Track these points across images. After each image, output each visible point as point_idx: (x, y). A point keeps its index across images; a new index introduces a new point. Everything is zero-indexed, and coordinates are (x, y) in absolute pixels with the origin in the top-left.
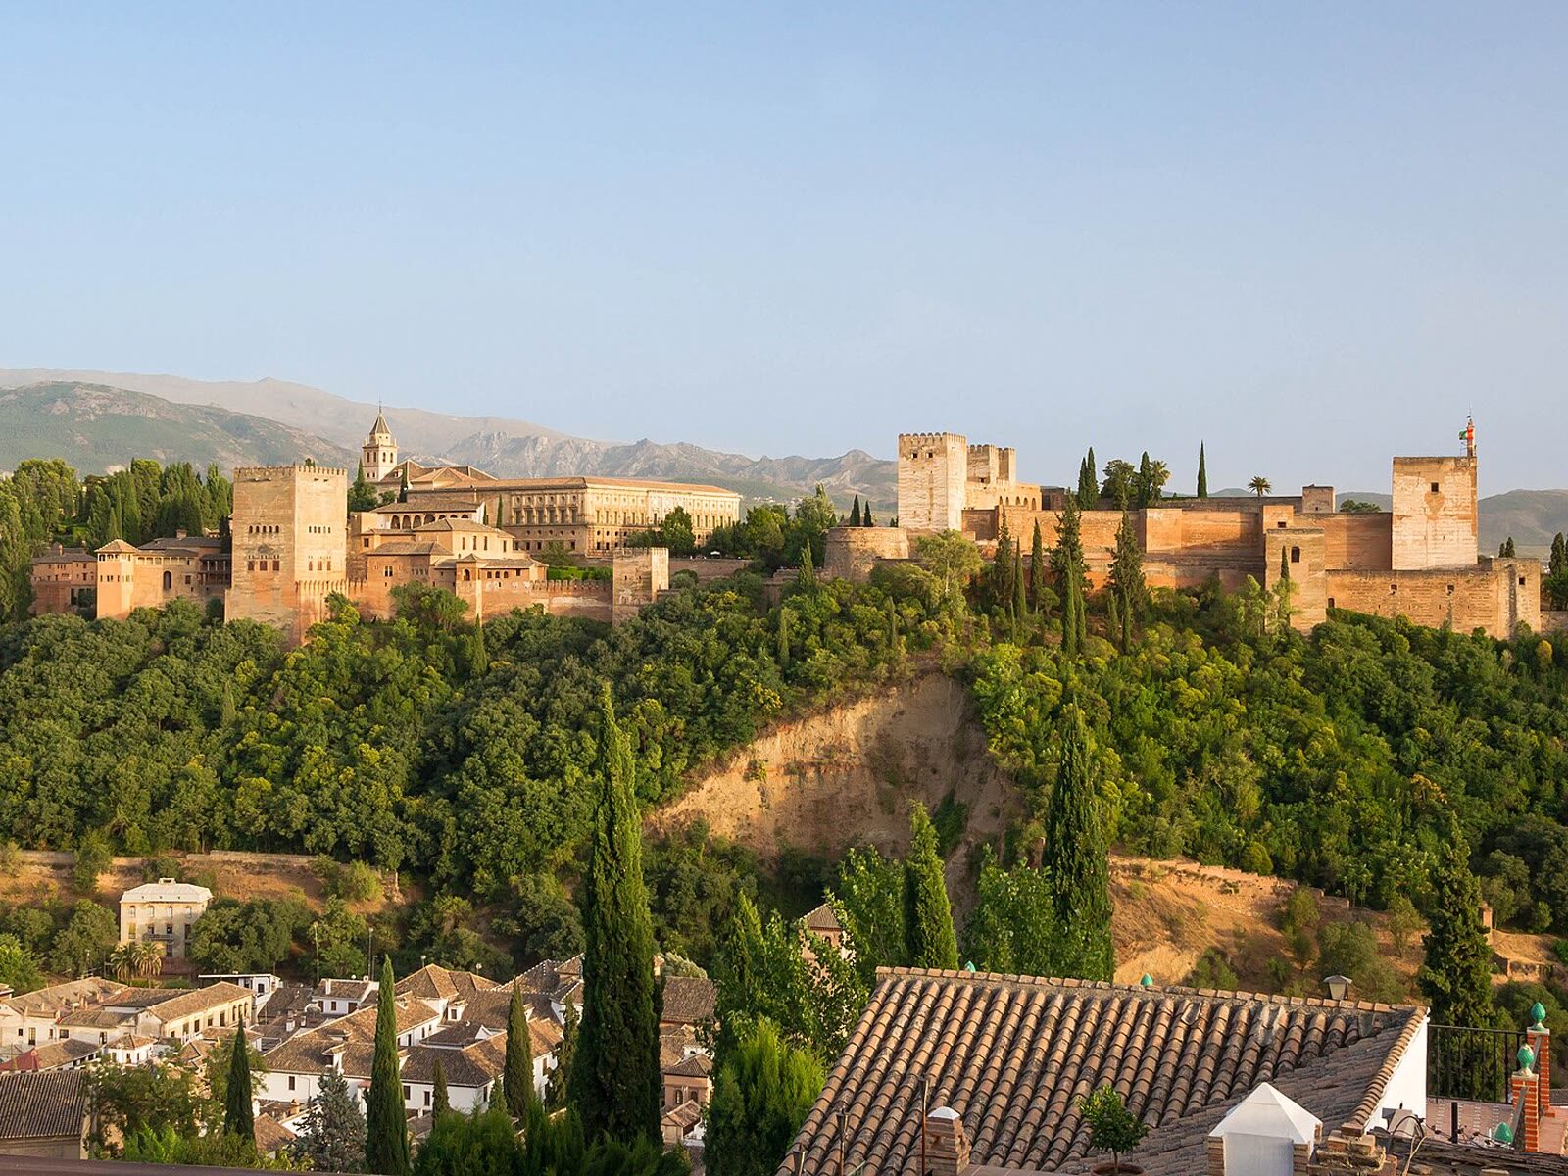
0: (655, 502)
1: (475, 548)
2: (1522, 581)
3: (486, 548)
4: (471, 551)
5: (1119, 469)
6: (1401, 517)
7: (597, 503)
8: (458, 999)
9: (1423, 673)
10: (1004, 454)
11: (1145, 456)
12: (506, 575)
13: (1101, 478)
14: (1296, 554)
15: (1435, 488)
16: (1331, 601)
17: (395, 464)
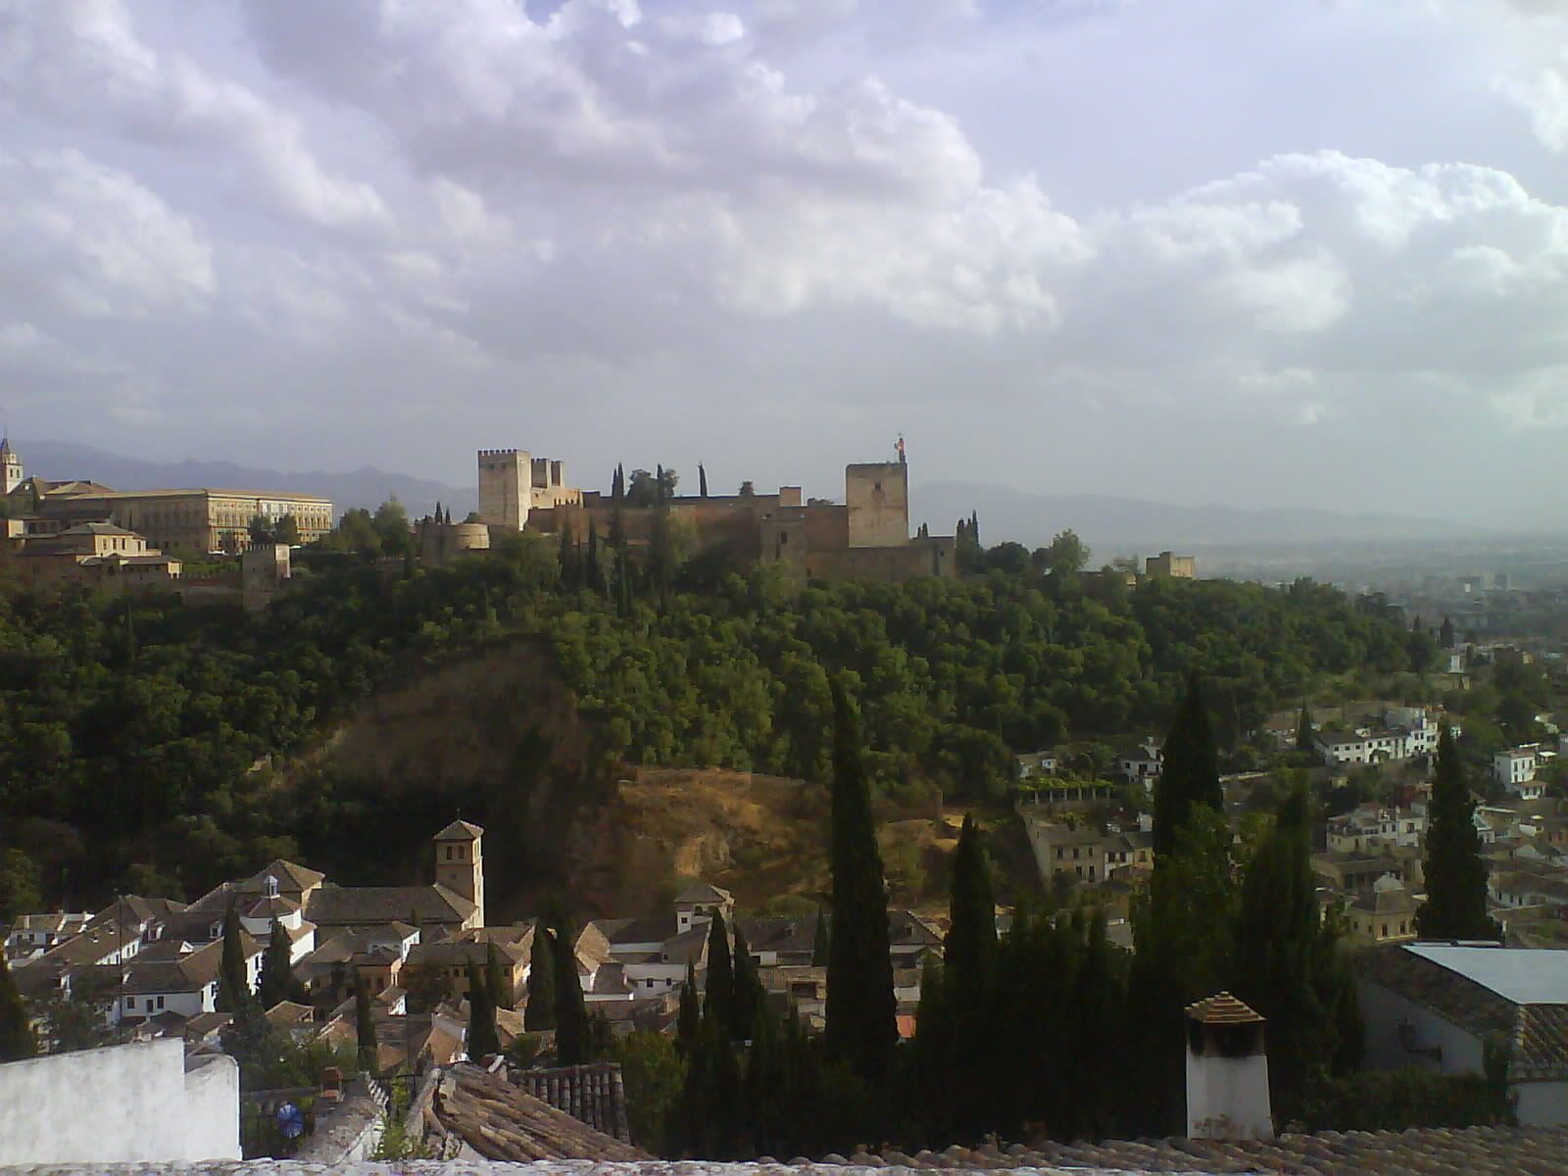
0: (265, 507)
1: (115, 548)
2: (942, 554)
3: (124, 548)
4: (113, 551)
5: (640, 478)
6: (855, 509)
7: (216, 509)
8: (155, 921)
9: (878, 624)
10: (556, 467)
11: (659, 467)
12: (147, 571)
13: (627, 484)
14: (784, 538)
15: (878, 487)
16: (809, 572)
17: (21, 479)
